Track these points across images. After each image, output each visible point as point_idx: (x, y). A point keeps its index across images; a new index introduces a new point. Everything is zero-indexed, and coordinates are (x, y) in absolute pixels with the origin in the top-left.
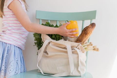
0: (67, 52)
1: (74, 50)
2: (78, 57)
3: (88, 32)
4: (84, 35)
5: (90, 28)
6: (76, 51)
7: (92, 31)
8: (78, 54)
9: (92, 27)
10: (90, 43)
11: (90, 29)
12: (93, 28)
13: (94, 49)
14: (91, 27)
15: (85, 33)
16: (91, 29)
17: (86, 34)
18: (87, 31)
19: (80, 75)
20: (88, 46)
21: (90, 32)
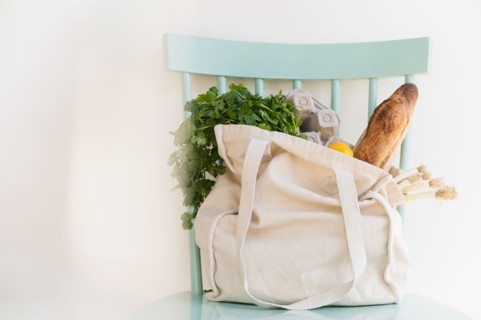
0: (338, 210)
1: (370, 199)
2: (388, 228)
3: (396, 121)
4: (382, 135)
5: (401, 103)
6: (379, 204)
7: (408, 117)
8: (386, 215)
9: (408, 101)
10: (420, 169)
11: (400, 110)
12: (411, 102)
13: (440, 194)
14: (404, 98)
15: (384, 129)
16: (403, 106)
17: (390, 132)
18: (390, 118)
19: (392, 300)
20: (412, 180)
21: (402, 120)
